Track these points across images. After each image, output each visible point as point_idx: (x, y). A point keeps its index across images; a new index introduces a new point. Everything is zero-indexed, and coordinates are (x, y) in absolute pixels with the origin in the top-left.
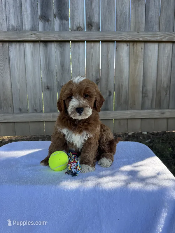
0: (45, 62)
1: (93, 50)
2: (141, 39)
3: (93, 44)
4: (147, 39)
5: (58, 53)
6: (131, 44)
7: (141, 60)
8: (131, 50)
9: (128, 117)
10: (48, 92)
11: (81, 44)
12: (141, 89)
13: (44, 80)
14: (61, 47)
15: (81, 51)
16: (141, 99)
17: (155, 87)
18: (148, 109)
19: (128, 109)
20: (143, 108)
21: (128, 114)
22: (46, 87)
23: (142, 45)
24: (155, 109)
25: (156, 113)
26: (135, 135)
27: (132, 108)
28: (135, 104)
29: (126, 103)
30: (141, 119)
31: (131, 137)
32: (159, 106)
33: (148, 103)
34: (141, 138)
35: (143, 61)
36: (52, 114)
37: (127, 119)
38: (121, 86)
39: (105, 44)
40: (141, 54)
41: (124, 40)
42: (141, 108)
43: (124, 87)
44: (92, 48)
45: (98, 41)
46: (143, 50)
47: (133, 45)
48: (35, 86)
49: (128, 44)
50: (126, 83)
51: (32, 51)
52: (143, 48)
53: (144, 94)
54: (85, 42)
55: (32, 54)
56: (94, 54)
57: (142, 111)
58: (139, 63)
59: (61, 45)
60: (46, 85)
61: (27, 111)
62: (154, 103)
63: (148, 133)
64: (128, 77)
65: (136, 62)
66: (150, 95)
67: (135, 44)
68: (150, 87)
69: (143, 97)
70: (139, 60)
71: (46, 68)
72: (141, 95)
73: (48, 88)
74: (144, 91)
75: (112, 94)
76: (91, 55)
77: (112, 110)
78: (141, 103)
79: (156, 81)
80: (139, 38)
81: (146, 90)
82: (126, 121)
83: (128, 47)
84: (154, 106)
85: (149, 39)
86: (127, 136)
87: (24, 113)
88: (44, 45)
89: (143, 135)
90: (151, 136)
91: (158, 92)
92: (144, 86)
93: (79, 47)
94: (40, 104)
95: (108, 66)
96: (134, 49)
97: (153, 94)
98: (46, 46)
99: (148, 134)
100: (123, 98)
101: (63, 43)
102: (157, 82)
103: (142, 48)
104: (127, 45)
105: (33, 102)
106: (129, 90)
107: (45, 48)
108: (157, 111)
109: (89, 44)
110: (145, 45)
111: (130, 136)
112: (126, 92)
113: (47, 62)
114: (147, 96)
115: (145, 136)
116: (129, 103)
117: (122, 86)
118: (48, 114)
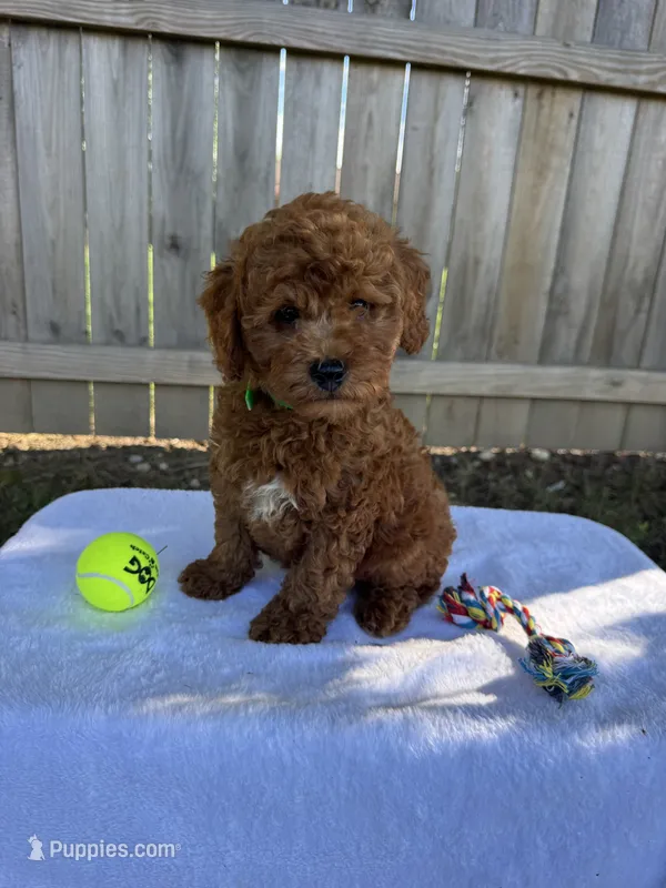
0: (168, 133)
1: (373, 99)
2: (574, 76)
3: (376, 74)
4: (596, 76)
5: (230, 96)
6: (533, 91)
7: (560, 163)
8: (527, 114)
9: (484, 390)
10: (173, 263)
11: (327, 68)
12: (548, 281)
13: (161, 207)
14: (241, 72)
15: (324, 98)
16: (541, 323)
17: (601, 280)
18: (564, 363)
19: (487, 360)
20: (545, 357)
21: (486, 376)
22: (168, 242)
23: (573, 100)
24: (590, 364)
25: (592, 382)
26: (508, 463)
27: (507, 353)
28: (516, 342)
29: (485, 332)
30: (534, 400)
31: (493, 466)
32: (606, 354)
33: (566, 338)
34: (529, 474)
35: (568, 170)
36: (186, 355)
37: (481, 398)
38: (471, 261)
39: (425, 79)
40: (565, 140)
41: (508, 70)
42: (536, 358)
43: (483, 269)
44: (372, 89)
45: (400, 64)
46: (574, 122)
47: (540, 96)
48: (120, 231)
49: (521, 89)
50: (492, 252)
51: (115, 76)
52: (576, 114)
53: (557, 305)
54: (347, 59)
55: (116, 90)
56: (376, 118)
57: (539, 370)
58: (551, 176)
59: (244, 65)
60: (169, 230)
61: (81, 338)
62: (589, 342)
63: (553, 455)
64: (502, 227)
65: (541, 171)
66: (578, 308)
67: (548, 93)
68: (582, 277)
69: (552, 316)
70: (555, 161)
71: (174, 158)
72: (543, 307)
73: (175, 246)
74: (559, 289)
75: (435, 293)
76: (365, 119)
77: (427, 359)
78: (538, 338)
79: (606, 254)
80: (565, 68)
81: (567, 290)
82: (475, 403)
83: (519, 102)
84: (586, 354)
85: (604, 77)
86: (477, 463)
87: (69, 341)
88: (169, 56)
89: (537, 461)
90: (567, 468)
91: (609, 302)
92: (560, 271)
93: (318, 82)
94: (140, 310)
95: (431, 173)
96: (538, 115)
97: (589, 307)
98: (178, 59)
99: (556, 460)
100: (475, 311)
101: (253, 57)
102: (610, 260)
103: (571, 115)
104: (516, 95)
105: (109, 300)
106: (500, 280)
107: (172, 68)
108: (595, 373)
109: (362, 70)
110: (586, 103)
111: (486, 464)
112: (489, 292)
113: (179, 134)
114: (567, 313)
115: (543, 467)
116: (497, 333)
117: (477, 262)
118: (172, 355)
